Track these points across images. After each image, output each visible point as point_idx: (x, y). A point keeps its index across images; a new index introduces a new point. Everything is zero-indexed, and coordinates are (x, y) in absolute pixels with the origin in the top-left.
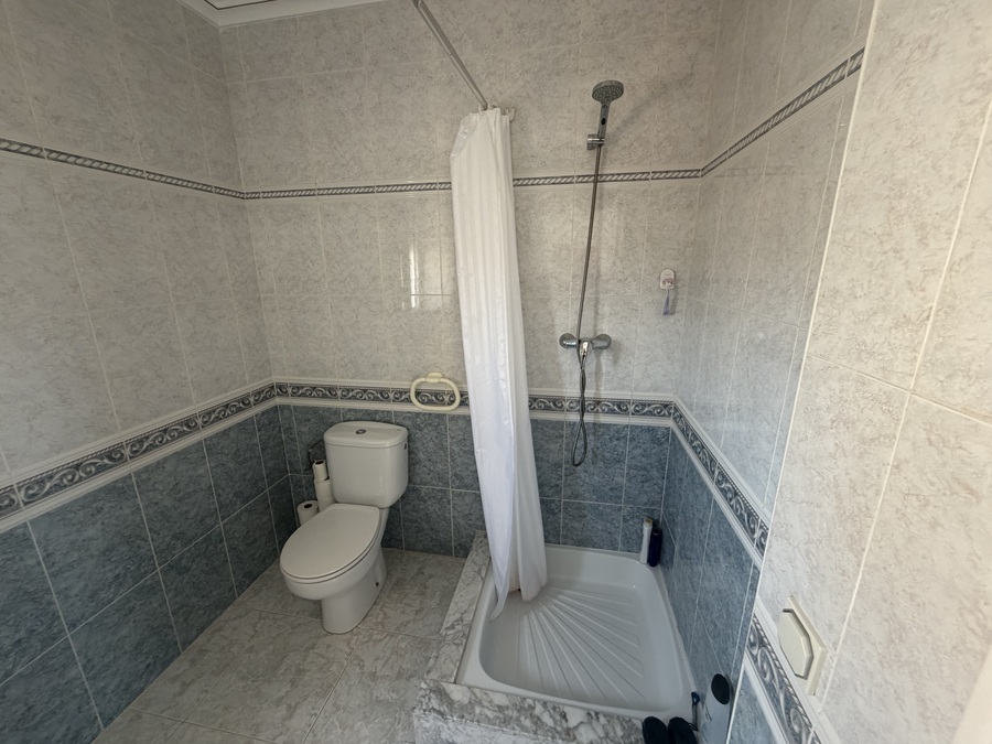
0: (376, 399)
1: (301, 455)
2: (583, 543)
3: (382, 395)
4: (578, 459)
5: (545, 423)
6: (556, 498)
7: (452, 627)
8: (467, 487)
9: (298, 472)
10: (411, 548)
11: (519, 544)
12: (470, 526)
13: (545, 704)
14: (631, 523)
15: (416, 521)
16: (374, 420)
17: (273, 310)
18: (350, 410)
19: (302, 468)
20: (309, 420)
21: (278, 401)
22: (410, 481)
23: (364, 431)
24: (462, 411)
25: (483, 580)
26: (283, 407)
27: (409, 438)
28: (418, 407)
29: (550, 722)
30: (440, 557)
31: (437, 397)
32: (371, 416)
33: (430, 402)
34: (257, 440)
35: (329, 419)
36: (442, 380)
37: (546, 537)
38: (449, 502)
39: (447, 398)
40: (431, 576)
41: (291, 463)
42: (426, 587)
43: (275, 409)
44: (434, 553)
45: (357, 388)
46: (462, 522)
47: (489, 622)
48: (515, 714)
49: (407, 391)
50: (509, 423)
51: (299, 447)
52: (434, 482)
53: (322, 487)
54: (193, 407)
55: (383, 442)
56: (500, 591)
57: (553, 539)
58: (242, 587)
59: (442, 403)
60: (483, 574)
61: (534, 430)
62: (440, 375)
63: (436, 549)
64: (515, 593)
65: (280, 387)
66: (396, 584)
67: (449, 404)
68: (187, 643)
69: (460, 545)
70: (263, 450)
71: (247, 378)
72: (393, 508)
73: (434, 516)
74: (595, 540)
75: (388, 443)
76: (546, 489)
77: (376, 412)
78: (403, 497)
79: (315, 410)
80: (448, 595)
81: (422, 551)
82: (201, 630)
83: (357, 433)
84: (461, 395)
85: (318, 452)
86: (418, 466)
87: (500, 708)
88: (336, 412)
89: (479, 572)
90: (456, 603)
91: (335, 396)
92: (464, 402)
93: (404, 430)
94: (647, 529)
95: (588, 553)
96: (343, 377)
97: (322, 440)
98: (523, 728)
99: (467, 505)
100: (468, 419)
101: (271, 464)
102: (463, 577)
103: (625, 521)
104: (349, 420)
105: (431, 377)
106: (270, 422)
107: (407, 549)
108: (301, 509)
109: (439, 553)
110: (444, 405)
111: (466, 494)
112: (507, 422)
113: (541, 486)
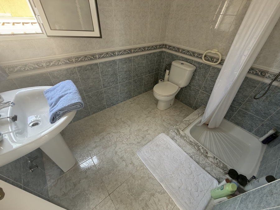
0: (191, 55)
1: (164, 67)
2: (238, 124)
3: (193, 54)
4: (257, 97)
5: (251, 80)
6: (237, 107)
7: (186, 121)
8: (206, 91)
9: (162, 71)
10: (181, 101)
11: (216, 112)
12: (201, 103)
13: (203, 148)
14: (265, 128)
15: (186, 95)
16: (187, 62)
17: (172, 18)
18: (181, 57)
19: (163, 70)
20: (169, 57)
21: (164, 50)
22: (190, 83)
23: (183, 64)
24: (219, 66)
25: (199, 116)
26: (165, 52)
27: (195, 71)
28: (203, 61)
29: (203, 152)
30: (188, 107)
31: (212, 59)
32: (187, 60)
33: (208, 60)
34: (156, 59)
35: (175, 58)
36: (217, 53)
37: (225, 117)
38: (198, 94)
39: (215, 60)
40: (184, 110)
41: (161, 68)
42: (182, 111)
43: (162, 52)
44: (187, 105)
45: (186, 50)
46: (199, 101)
47: (196, 126)
48: (194, 145)
49: (202, 55)
50: (237, 73)
51: (164, 64)
52: (197, 86)
53: (166, 76)
54: (146, 44)
55: (188, 69)
56: (202, 121)
57: (227, 118)
58: (144, 92)
59: (212, 61)
60: (200, 115)
61: (245, 81)
62: (217, 50)
63: (188, 105)
64: (206, 125)
65: (166, 45)
66: (175, 107)
67: (215, 63)
68: (133, 97)
69: (196, 106)
70: (156, 62)
71: (159, 40)
72: (182, 89)
73: (192, 96)
74: (244, 125)
75: (189, 69)
76: (235, 103)
77: (189, 59)
78: (185, 87)
79: (172, 54)
80: (187, 115)
81: (184, 103)
82: (136, 96)
83: (181, 64)
84: (221, 60)
85: (169, 67)
86: (194, 80)
87: (191, 141)
88: (177, 56)
89: (199, 114)
90: (189, 117)
91: (179, 51)
92: (222, 63)
93: (195, 67)
94: (271, 132)
95: (238, 128)
96: (183, 45)
97: (171, 64)
98: (195, 148)
99: (203, 97)
100: (219, 70)
101: (157, 66)
102: (193, 113)
103: (263, 125)
104: (180, 60)
105: (214, 51)
106: (160, 55)
107: (180, 101)
108: (160, 80)
109: (189, 106)
110: (213, 62)
111: (205, 93)
112: (236, 73)
113: (234, 101)
